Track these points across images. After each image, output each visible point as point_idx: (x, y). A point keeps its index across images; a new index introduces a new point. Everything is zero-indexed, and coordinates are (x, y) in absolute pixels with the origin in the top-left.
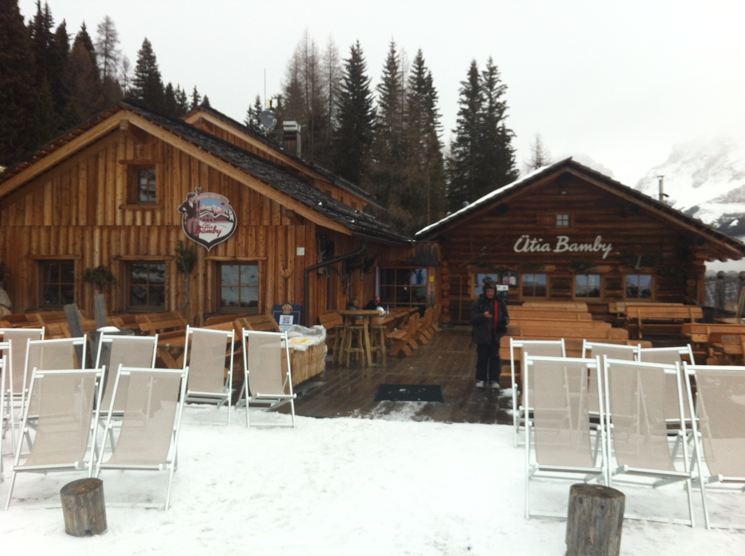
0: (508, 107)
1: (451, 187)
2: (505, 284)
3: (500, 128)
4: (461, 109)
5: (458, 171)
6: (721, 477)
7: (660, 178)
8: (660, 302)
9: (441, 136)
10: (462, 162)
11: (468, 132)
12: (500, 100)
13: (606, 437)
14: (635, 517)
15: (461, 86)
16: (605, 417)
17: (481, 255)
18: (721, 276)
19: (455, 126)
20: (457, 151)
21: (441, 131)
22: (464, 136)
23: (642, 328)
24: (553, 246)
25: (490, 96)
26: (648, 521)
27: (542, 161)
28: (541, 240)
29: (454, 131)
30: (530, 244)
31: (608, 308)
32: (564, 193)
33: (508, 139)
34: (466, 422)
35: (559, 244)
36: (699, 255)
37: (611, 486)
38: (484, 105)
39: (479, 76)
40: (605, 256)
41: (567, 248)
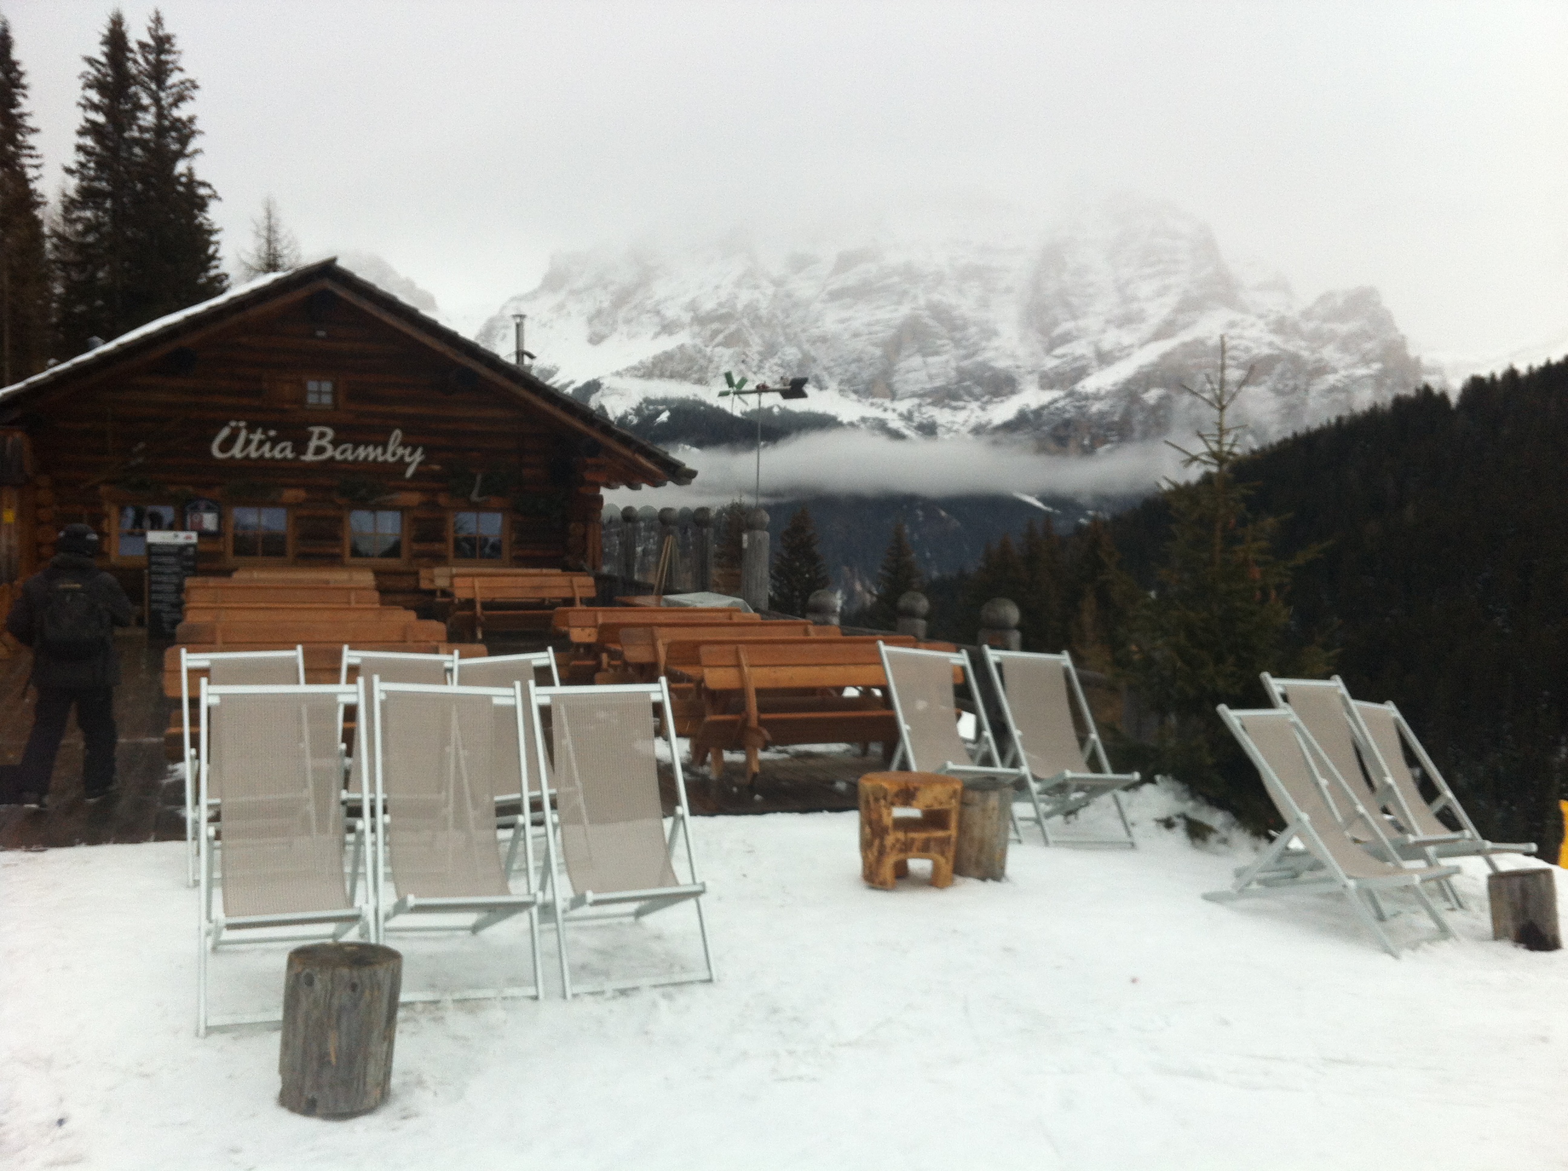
0: (201, 132)
1: (64, 301)
2: (192, 530)
3: (181, 175)
4: (87, 120)
5: (80, 266)
6: (590, 896)
7: (518, 320)
8: (519, 566)
9: (36, 178)
10: (89, 245)
11: (104, 176)
12: (182, 112)
13: (375, 844)
14: (429, 996)
15: (87, 67)
16: (373, 802)
17: (133, 463)
18: (628, 515)
19: (73, 159)
20: (79, 219)
21: (37, 167)
22: (96, 184)
23: (483, 619)
24: (300, 447)
25: (157, 101)
26: (454, 1001)
27: (280, 262)
28: (272, 433)
29: (69, 171)
30: (248, 442)
31: (418, 580)
32: (321, 334)
33: (201, 204)
34: (80, 843)
35: (313, 443)
36: (589, 476)
37: (381, 943)
38: (144, 119)
39: (131, 51)
40: (410, 472)
41: (329, 453)
